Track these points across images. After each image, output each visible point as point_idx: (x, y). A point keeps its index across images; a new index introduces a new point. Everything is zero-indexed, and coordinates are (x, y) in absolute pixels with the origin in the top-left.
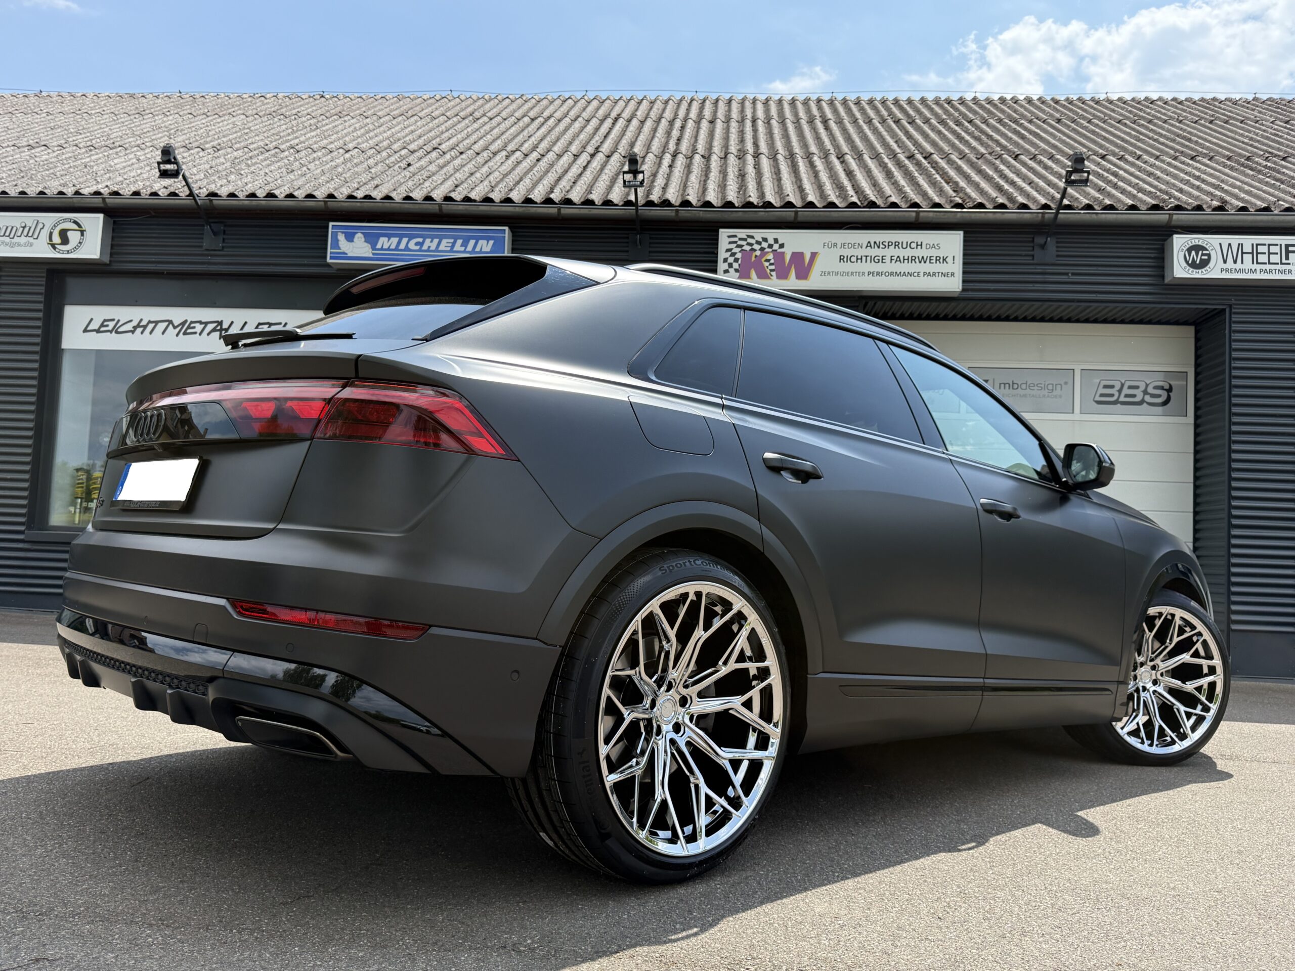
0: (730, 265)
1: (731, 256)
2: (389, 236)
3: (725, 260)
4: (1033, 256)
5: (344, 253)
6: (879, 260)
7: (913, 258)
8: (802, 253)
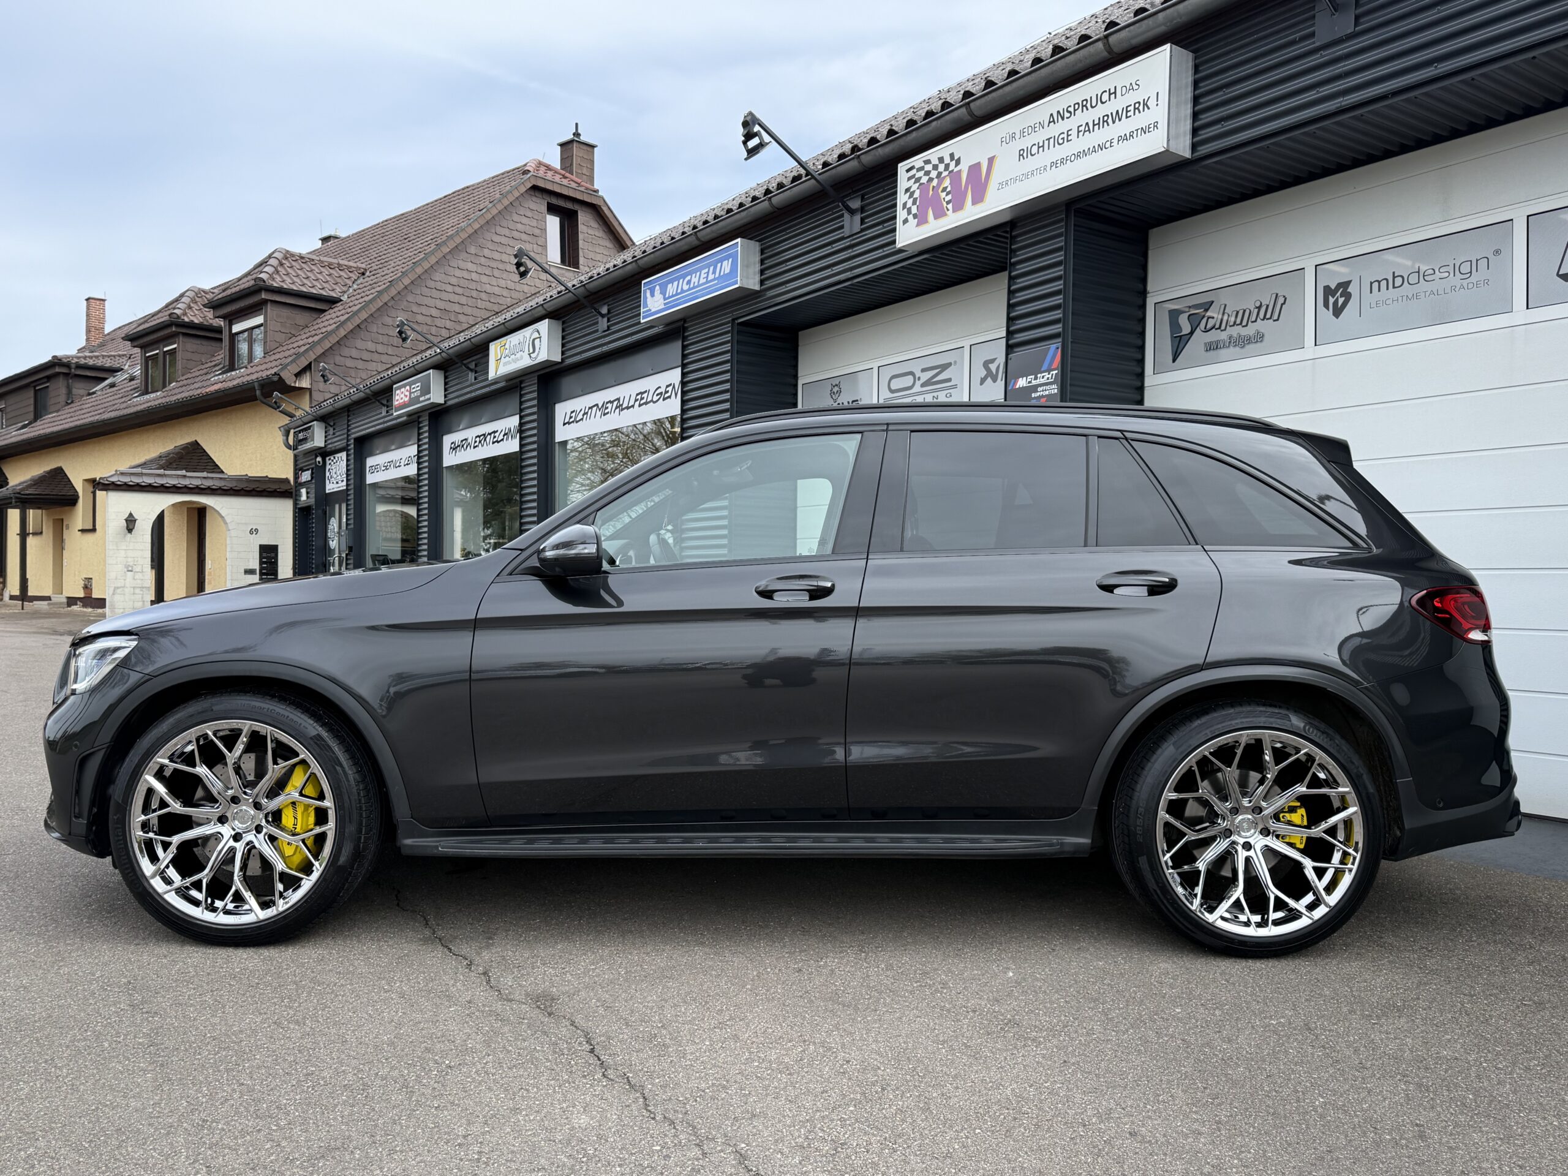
0: (909, 212)
1: (910, 197)
2: (672, 281)
3: (905, 205)
5: (650, 310)
6: (1063, 139)
7: (1106, 118)
8: (979, 164)
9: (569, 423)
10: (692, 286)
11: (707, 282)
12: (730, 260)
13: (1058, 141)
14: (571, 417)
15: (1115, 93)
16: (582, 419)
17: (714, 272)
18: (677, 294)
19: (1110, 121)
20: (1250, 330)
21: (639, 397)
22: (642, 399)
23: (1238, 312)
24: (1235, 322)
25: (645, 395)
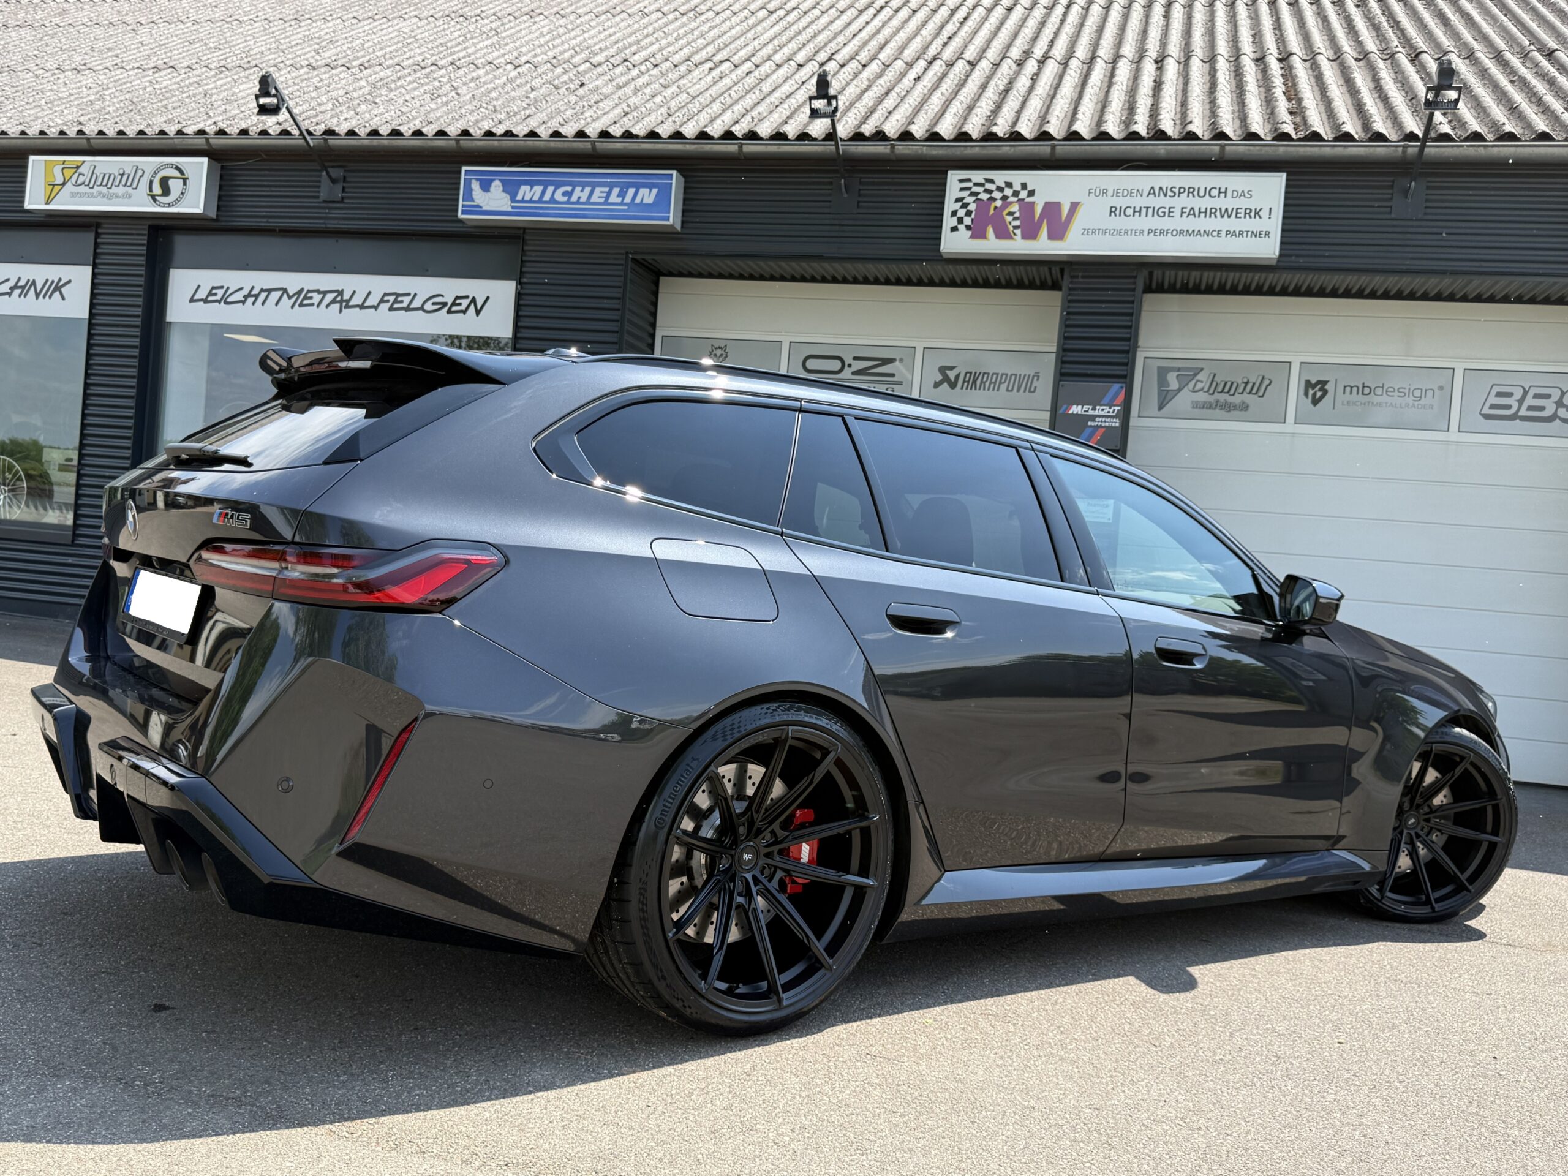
0: (960, 221)
1: (962, 207)
2: (532, 184)
3: (954, 213)
4: (1391, 207)
5: (478, 206)
6: (1164, 213)
7: (1213, 211)
8: (1058, 204)
9: (205, 301)
10: (574, 198)
11: (606, 203)
12: (655, 191)
13: (1157, 212)
14: (210, 294)
15: (1225, 192)
16: (243, 302)
17: (622, 195)
18: (540, 201)
19: (1218, 213)
20: (1237, 399)
21: (392, 298)
22: (395, 302)
23: (1226, 383)
24: (1222, 391)
25: (407, 300)
